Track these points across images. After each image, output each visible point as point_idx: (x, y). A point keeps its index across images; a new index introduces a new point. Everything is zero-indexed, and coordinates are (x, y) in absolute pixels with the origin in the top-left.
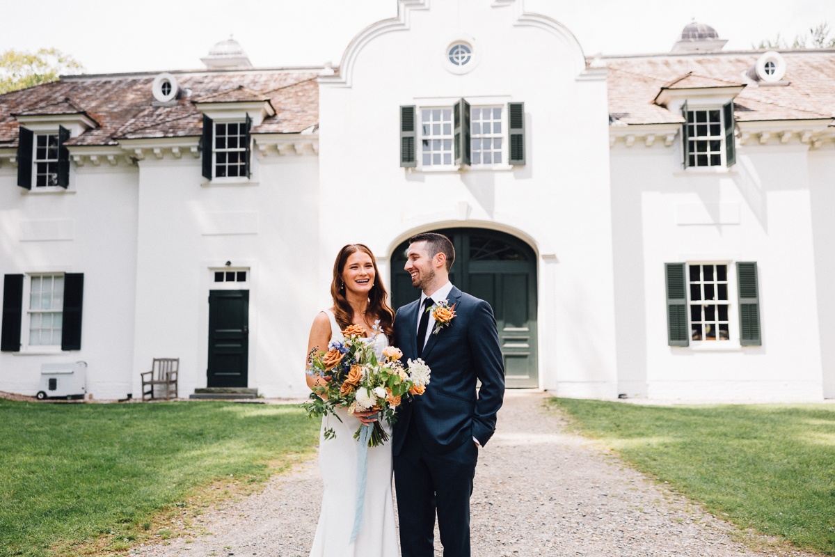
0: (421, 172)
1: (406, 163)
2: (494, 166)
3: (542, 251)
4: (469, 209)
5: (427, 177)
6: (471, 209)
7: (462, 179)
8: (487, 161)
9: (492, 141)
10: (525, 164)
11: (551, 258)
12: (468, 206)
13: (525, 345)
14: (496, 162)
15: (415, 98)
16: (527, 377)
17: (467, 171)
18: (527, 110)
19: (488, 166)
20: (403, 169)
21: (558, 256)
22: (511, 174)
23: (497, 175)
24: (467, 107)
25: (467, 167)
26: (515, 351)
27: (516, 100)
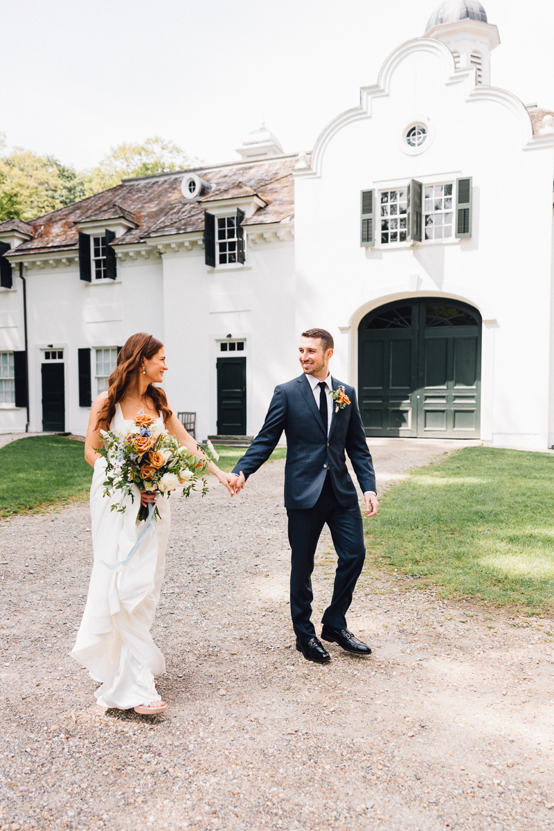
0: (379, 250)
1: (366, 243)
2: (445, 241)
3: (485, 316)
4: (419, 281)
5: (385, 255)
6: (422, 281)
7: (415, 254)
8: (439, 236)
9: (444, 216)
10: (471, 236)
11: (493, 323)
12: (419, 278)
13: (473, 401)
14: (446, 236)
15: (374, 182)
16: (473, 429)
17: (419, 246)
18: (474, 184)
19: (439, 241)
20: (364, 248)
21: (499, 321)
22: (458, 247)
23: (447, 249)
24: (420, 186)
25: (419, 243)
26: (463, 407)
27: (464, 176)
